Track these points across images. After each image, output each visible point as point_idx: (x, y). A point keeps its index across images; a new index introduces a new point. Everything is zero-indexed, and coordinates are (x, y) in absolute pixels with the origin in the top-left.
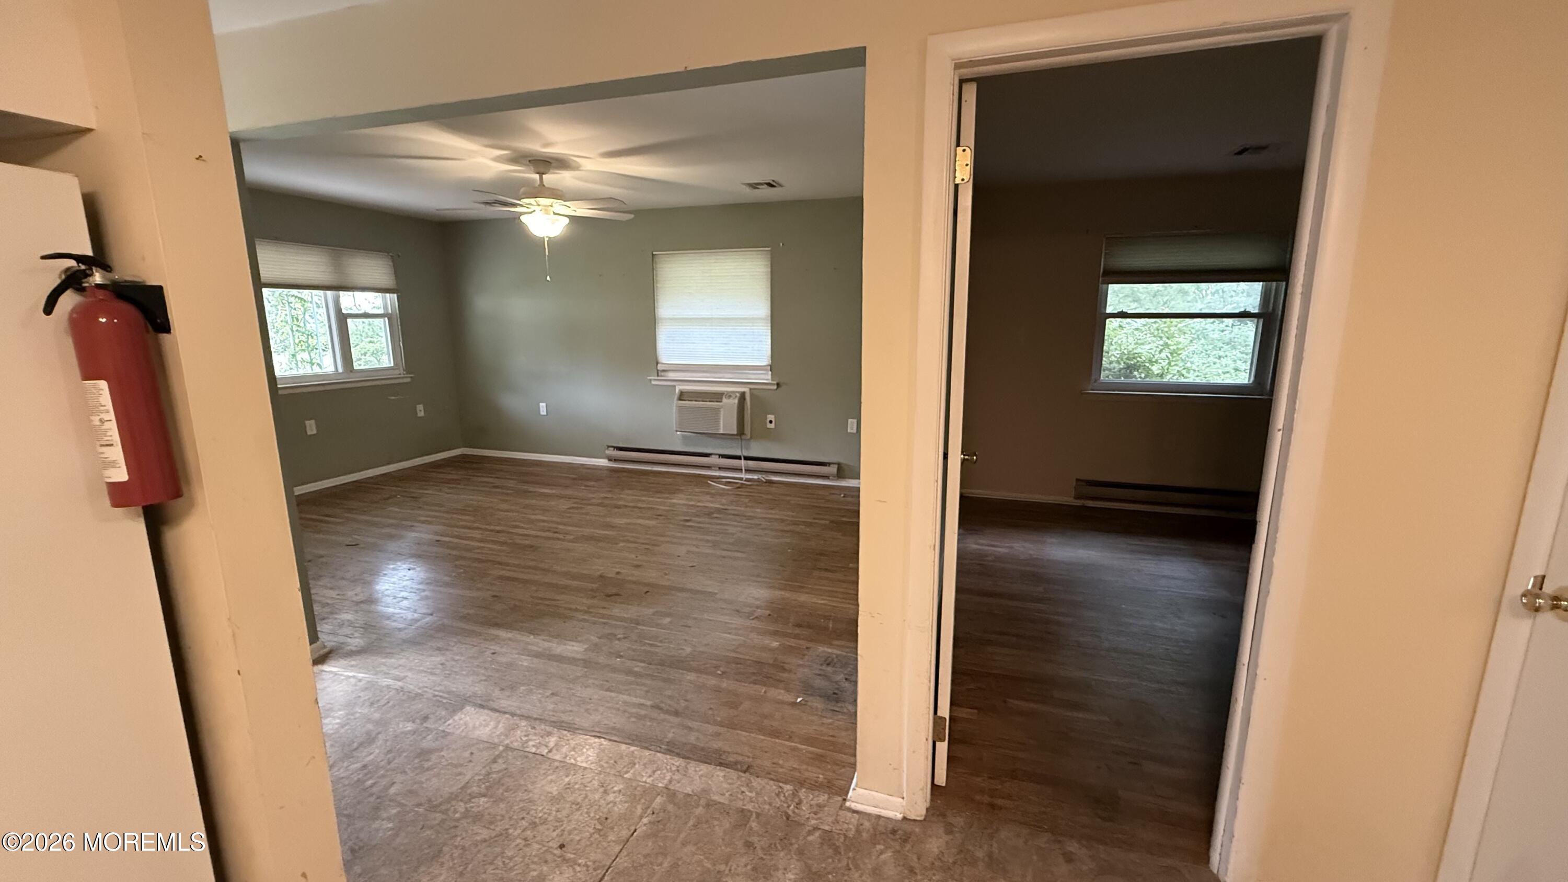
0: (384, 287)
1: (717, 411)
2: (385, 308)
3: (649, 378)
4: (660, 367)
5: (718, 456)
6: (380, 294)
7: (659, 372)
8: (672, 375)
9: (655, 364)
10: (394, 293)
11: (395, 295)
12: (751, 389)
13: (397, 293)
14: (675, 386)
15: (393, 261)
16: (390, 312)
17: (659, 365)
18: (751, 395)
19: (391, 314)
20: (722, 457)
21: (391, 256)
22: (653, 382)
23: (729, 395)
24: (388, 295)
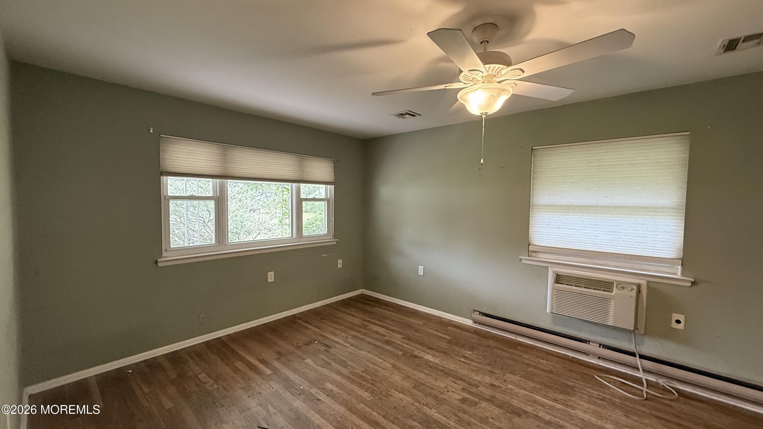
0: (327, 181)
1: (606, 300)
2: (326, 195)
3: (520, 257)
4: (531, 248)
5: (598, 345)
6: (324, 185)
7: (530, 253)
8: (544, 257)
9: (528, 245)
10: (332, 185)
11: (333, 186)
12: (648, 282)
13: (334, 185)
14: (548, 267)
15: (334, 164)
16: (329, 197)
17: (530, 246)
18: (649, 287)
19: (329, 199)
20: (603, 348)
21: (333, 161)
22: (523, 261)
23: (622, 286)
24: (329, 186)
